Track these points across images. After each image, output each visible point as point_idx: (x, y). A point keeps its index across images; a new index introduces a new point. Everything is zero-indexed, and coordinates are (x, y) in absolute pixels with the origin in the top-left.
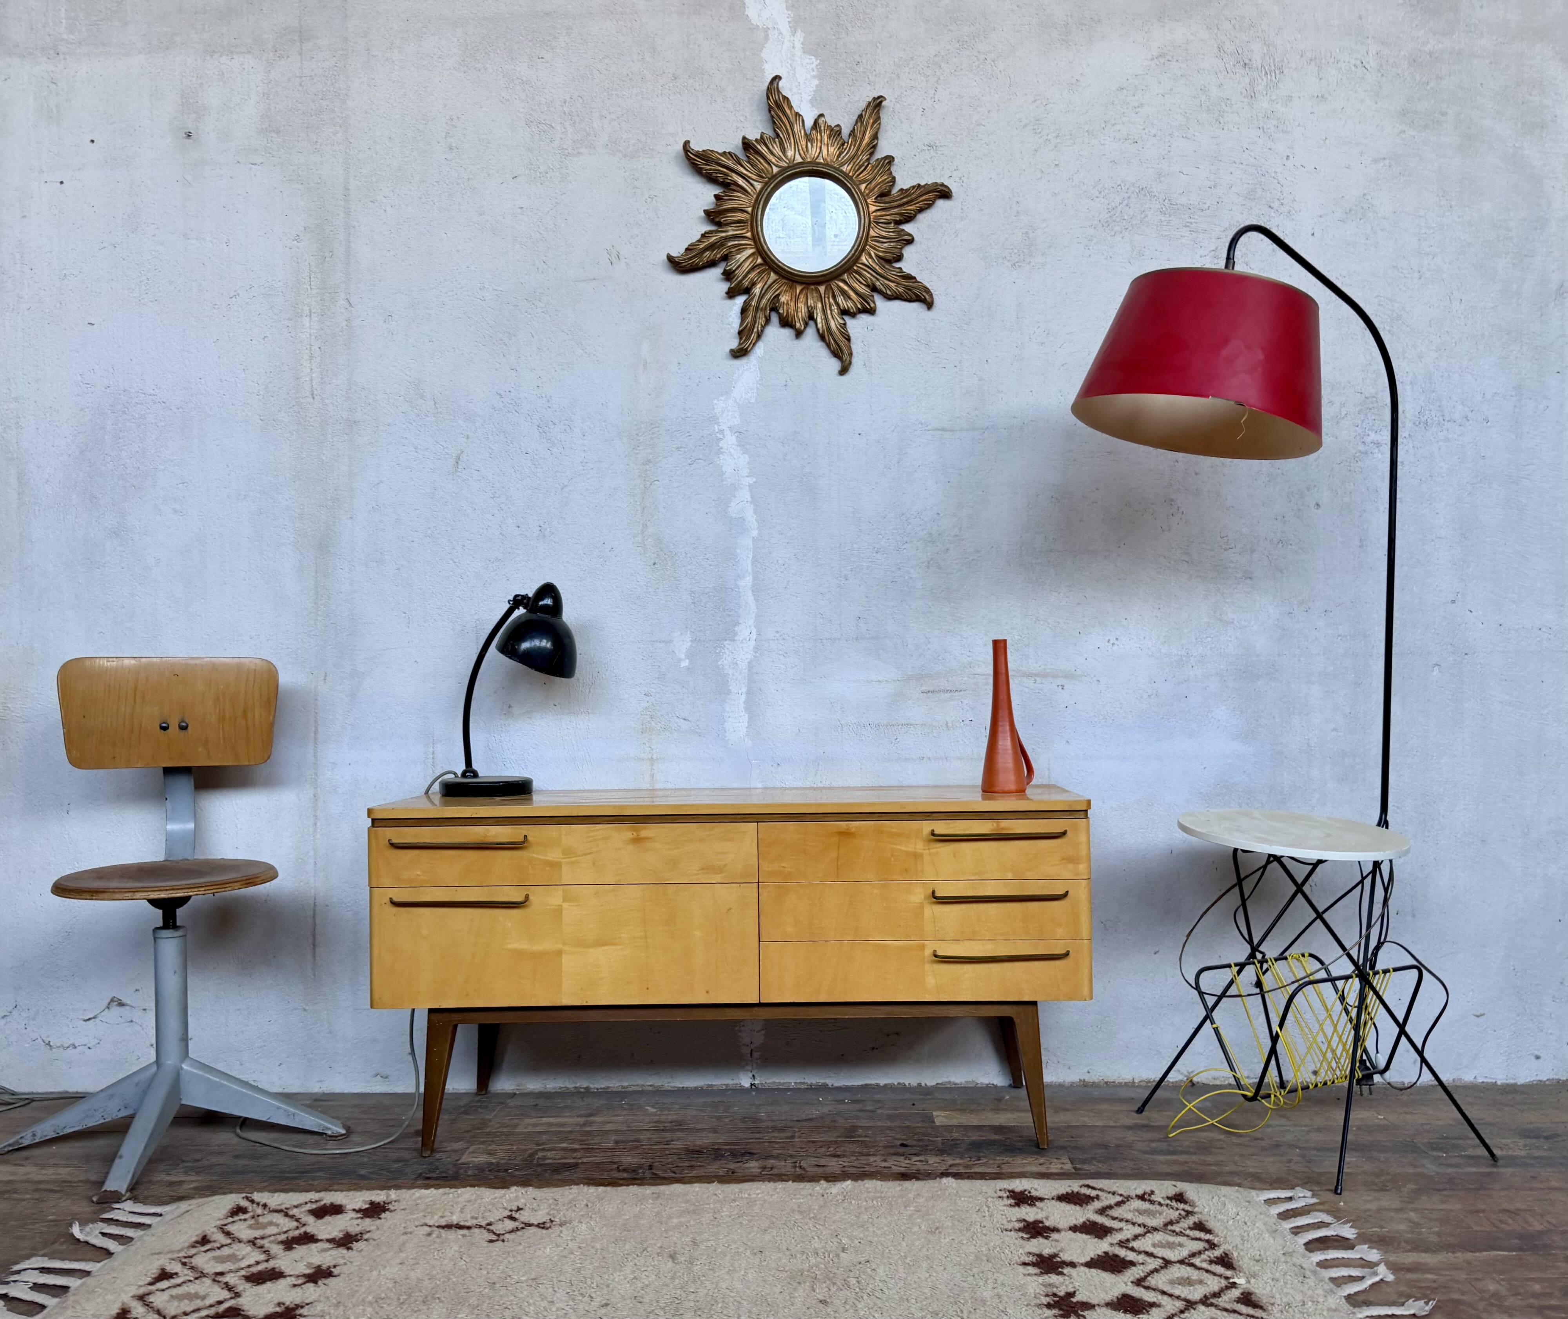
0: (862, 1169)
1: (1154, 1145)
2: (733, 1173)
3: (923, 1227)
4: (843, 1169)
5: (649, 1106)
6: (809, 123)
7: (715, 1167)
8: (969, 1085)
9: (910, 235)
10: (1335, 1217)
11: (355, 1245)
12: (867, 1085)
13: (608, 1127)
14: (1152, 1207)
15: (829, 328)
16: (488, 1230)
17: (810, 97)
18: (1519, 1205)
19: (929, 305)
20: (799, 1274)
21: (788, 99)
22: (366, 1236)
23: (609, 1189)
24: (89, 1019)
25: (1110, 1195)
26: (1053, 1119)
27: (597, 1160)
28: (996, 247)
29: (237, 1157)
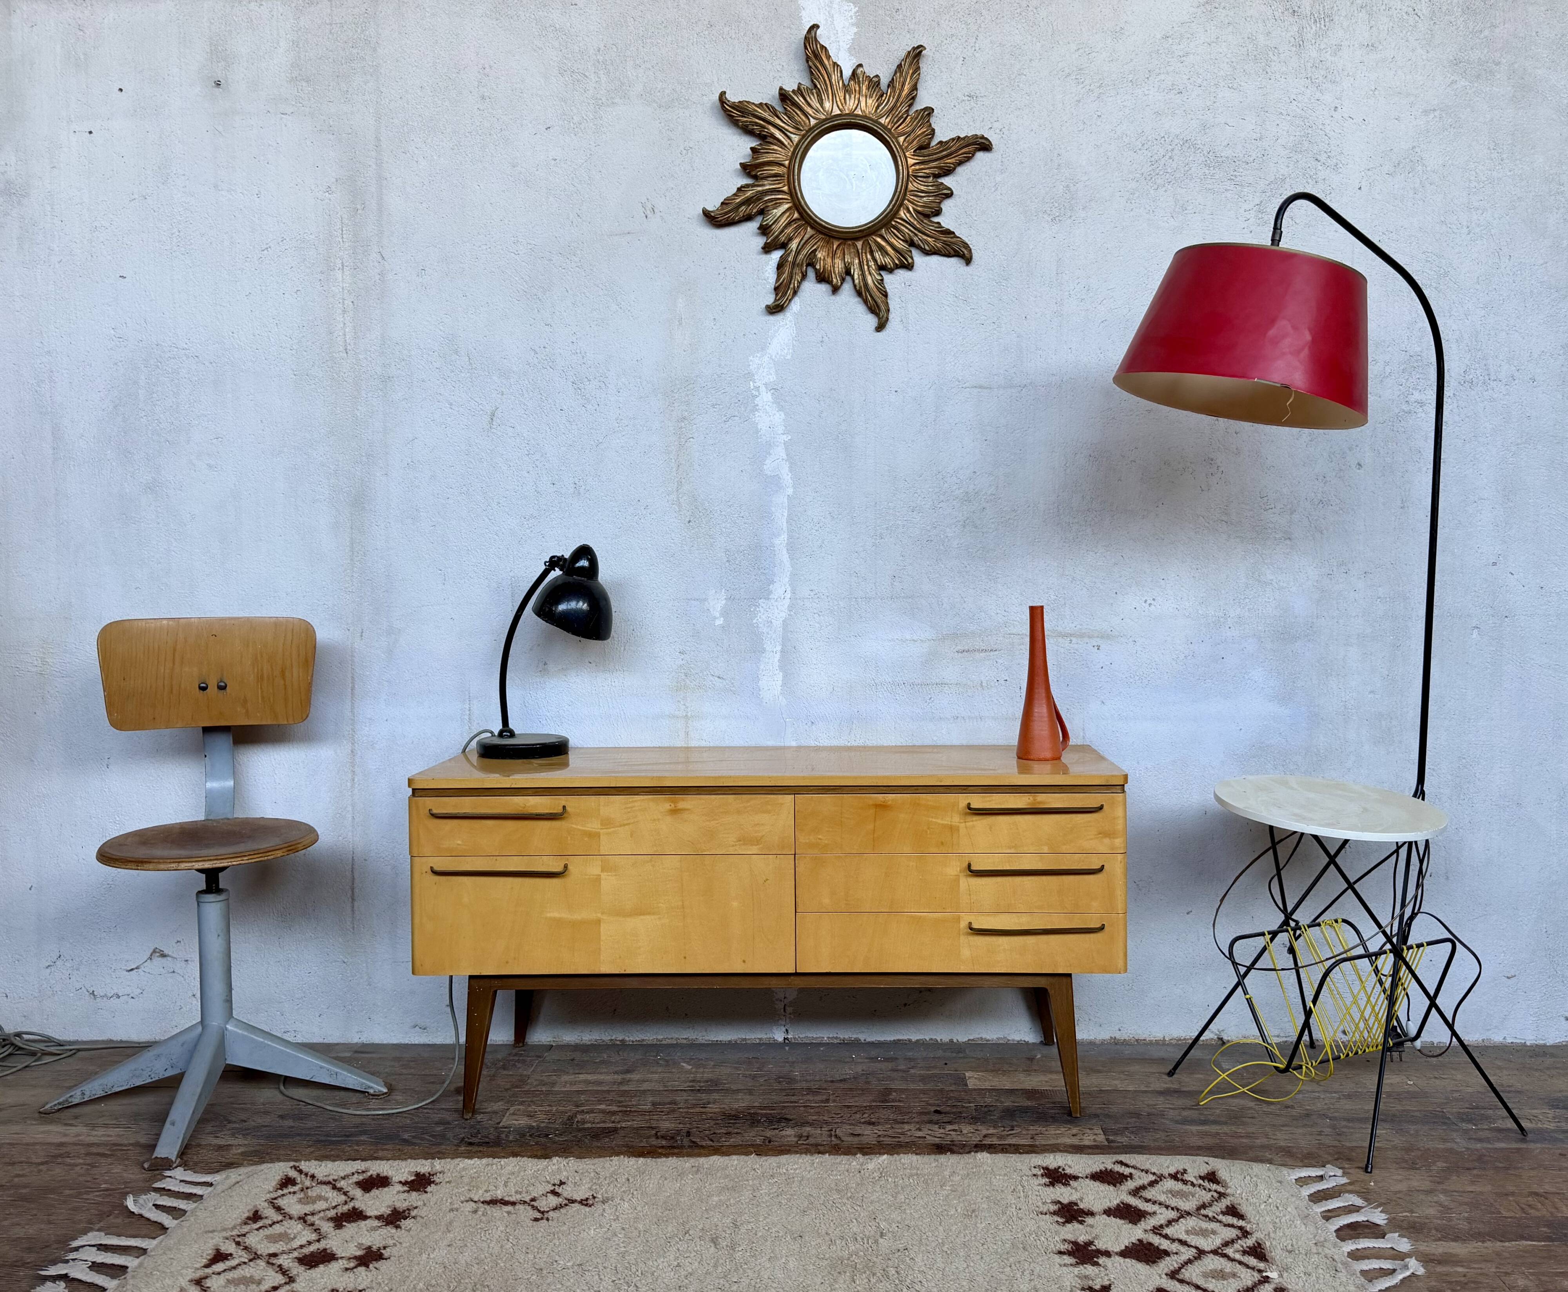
0: (897, 1140)
1: (1185, 1113)
2: (770, 1142)
3: (959, 1210)
4: (879, 1139)
5: (684, 1062)
6: (847, 73)
7: (751, 1134)
8: (1001, 1042)
9: (949, 189)
10: (1366, 1199)
11: (403, 1223)
12: (899, 1040)
13: (645, 1086)
14: (1185, 1188)
15: (866, 285)
16: (533, 1206)
17: (848, 46)
18: (1548, 1188)
19: (968, 261)
20: (840, 1262)
21: (826, 48)
22: (413, 1213)
23: (649, 1160)
24: (132, 970)
25: (1144, 1173)
26: (1086, 1082)
27: (635, 1124)
28: (1036, 201)
29: (282, 1117)
